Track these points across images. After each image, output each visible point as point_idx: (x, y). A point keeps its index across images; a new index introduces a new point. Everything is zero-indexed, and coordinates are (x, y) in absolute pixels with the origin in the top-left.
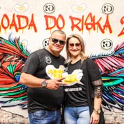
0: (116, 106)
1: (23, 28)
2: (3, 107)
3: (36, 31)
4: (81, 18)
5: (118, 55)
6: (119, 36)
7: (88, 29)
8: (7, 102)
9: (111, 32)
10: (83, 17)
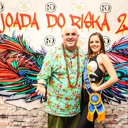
0: (114, 99)
1: (26, 26)
2: (7, 100)
3: (38, 28)
4: (80, 16)
5: (115, 52)
6: (116, 33)
7: (87, 27)
8: (11, 95)
9: (109, 29)
10: (82, 15)
